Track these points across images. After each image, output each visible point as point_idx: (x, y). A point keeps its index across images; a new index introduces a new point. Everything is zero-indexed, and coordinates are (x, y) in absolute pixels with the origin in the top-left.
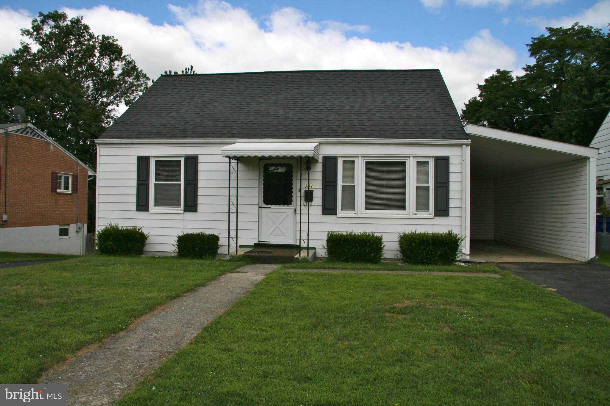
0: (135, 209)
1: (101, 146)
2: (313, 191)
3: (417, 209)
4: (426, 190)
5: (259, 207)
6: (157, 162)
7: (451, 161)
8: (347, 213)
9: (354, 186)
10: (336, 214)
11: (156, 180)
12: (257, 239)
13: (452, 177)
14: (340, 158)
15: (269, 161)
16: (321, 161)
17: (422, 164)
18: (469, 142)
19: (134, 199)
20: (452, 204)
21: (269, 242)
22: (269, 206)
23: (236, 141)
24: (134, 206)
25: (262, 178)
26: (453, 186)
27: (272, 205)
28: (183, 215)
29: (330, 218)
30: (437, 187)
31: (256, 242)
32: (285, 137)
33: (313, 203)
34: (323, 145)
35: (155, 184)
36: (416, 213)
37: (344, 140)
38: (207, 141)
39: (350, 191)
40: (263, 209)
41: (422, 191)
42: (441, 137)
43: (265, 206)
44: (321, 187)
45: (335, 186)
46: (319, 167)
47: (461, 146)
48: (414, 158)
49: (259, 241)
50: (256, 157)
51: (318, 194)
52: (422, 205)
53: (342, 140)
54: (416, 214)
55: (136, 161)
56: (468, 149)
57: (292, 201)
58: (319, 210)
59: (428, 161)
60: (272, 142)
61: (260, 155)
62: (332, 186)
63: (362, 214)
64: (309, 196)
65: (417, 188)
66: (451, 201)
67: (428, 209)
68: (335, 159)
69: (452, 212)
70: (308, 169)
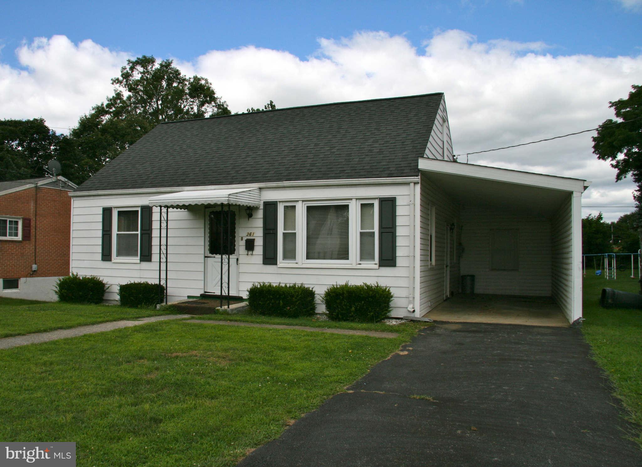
0: (101, 259)
1: (75, 199)
2: (254, 239)
3: (362, 258)
4: (371, 236)
5: (205, 257)
6: (120, 213)
7: (398, 202)
8: (289, 263)
9: (295, 233)
10: (276, 264)
11: (118, 231)
12: (203, 290)
13: (399, 221)
14: (281, 203)
15: (214, 208)
16: (262, 207)
17: (366, 207)
18: (418, 179)
19: (100, 249)
20: (399, 252)
21: (214, 293)
22: (214, 255)
23: (183, 189)
24: (100, 256)
25: (208, 226)
26: (400, 232)
27: (216, 254)
28: (139, 265)
29: (270, 268)
30: (382, 233)
31: (202, 292)
32: (228, 183)
33: (254, 252)
34: (264, 190)
35: (117, 234)
36: (361, 262)
37: (283, 184)
38: (159, 190)
39: (290, 238)
40: (209, 259)
41: (366, 237)
42: (387, 175)
43: (210, 255)
44: (262, 235)
45: (275, 233)
46: (260, 214)
47: (408, 184)
48: (358, 201)
49: (205, 292)
50: (203, 204)
51: (259, 243)
52: (366, 254)
53: (280, 184)
54: (360, 264)
55: (101, 212)
56: (418, 187)
57: (235, 250)
58: (260, 259)
59: (373, 204)
60: (215, 189)
61: (206, 203)
62: (272, 233)
63: (303, 264)
64: (250, 245)
65: (361, 234)
66: (398, 249)
67: (373, 258)
68: (275, 204)
69: (399, 261)
70: (250, 216)
